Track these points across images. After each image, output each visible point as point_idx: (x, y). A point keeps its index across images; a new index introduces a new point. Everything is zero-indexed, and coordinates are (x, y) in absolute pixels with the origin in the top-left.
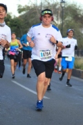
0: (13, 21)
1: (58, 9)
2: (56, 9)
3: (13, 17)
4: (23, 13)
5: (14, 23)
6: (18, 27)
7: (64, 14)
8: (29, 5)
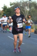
0: (8, 9)
1: (28, 4)
2: (27, 4)
3: (8, 8)
4: (12, 6)
5: (8, 10)
6: (10, 12)
7: (31, 6)
8: (15, 2)
